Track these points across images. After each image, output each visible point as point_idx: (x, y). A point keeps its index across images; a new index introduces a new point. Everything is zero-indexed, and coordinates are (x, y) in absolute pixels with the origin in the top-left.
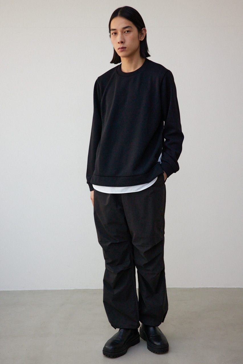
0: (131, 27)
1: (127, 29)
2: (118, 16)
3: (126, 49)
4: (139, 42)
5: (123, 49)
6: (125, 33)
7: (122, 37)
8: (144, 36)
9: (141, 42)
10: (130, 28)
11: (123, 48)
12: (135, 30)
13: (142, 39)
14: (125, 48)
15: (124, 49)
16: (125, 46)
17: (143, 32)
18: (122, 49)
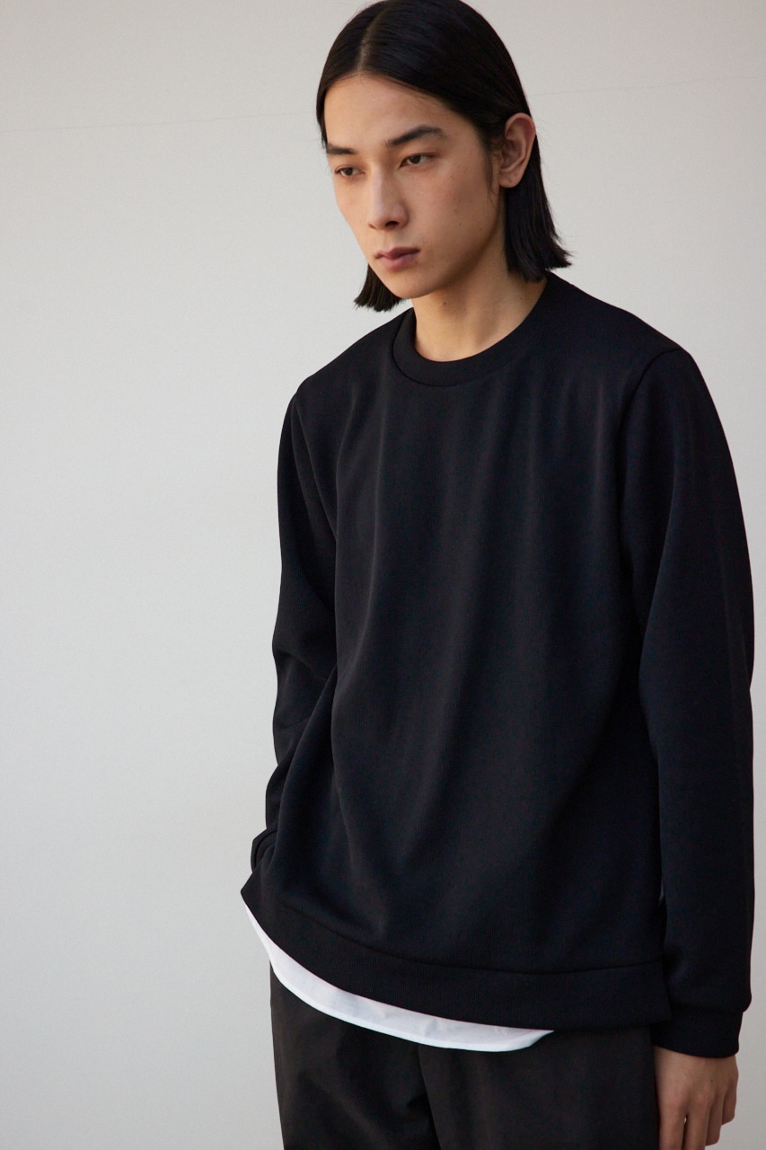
0: (436, 131)
1: (412, 149)
2: (360, 67)
3: (420, 257)
4: (494, 198)
5: (403, 257)
6: (404, 169)
7: (392, 193)
8: (526, 155)
9: (507, 194)
10: (432, 137)
11: (397, 254)
12: (464, 140)
13: (514, 177)
14: (415, 251)
15: (409, 256)
16: (408, 243)
17: (519, 135)
18: (397, 262)
